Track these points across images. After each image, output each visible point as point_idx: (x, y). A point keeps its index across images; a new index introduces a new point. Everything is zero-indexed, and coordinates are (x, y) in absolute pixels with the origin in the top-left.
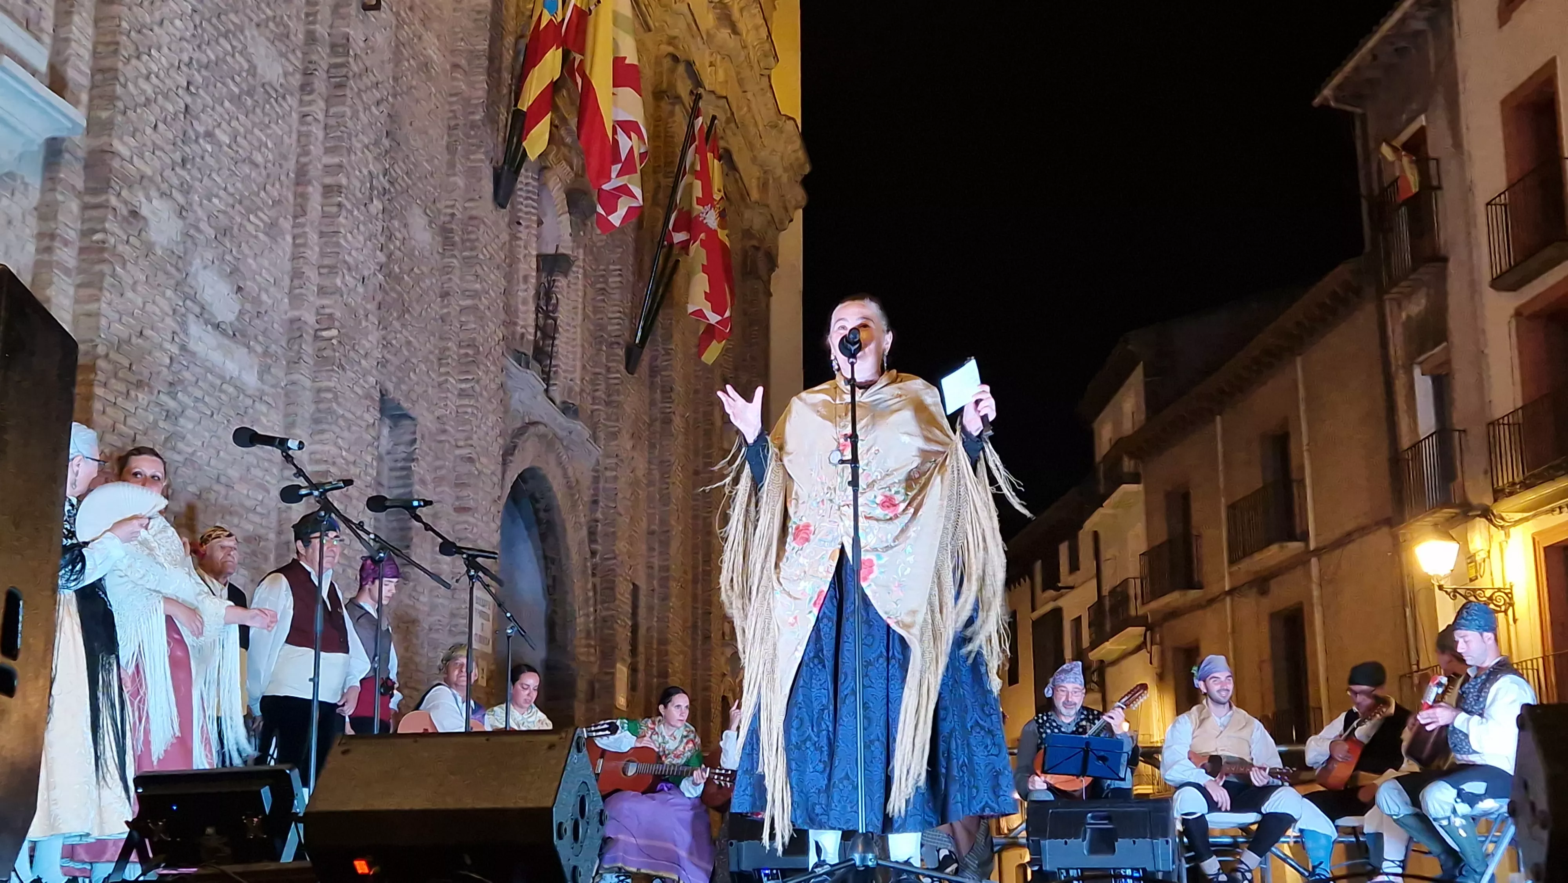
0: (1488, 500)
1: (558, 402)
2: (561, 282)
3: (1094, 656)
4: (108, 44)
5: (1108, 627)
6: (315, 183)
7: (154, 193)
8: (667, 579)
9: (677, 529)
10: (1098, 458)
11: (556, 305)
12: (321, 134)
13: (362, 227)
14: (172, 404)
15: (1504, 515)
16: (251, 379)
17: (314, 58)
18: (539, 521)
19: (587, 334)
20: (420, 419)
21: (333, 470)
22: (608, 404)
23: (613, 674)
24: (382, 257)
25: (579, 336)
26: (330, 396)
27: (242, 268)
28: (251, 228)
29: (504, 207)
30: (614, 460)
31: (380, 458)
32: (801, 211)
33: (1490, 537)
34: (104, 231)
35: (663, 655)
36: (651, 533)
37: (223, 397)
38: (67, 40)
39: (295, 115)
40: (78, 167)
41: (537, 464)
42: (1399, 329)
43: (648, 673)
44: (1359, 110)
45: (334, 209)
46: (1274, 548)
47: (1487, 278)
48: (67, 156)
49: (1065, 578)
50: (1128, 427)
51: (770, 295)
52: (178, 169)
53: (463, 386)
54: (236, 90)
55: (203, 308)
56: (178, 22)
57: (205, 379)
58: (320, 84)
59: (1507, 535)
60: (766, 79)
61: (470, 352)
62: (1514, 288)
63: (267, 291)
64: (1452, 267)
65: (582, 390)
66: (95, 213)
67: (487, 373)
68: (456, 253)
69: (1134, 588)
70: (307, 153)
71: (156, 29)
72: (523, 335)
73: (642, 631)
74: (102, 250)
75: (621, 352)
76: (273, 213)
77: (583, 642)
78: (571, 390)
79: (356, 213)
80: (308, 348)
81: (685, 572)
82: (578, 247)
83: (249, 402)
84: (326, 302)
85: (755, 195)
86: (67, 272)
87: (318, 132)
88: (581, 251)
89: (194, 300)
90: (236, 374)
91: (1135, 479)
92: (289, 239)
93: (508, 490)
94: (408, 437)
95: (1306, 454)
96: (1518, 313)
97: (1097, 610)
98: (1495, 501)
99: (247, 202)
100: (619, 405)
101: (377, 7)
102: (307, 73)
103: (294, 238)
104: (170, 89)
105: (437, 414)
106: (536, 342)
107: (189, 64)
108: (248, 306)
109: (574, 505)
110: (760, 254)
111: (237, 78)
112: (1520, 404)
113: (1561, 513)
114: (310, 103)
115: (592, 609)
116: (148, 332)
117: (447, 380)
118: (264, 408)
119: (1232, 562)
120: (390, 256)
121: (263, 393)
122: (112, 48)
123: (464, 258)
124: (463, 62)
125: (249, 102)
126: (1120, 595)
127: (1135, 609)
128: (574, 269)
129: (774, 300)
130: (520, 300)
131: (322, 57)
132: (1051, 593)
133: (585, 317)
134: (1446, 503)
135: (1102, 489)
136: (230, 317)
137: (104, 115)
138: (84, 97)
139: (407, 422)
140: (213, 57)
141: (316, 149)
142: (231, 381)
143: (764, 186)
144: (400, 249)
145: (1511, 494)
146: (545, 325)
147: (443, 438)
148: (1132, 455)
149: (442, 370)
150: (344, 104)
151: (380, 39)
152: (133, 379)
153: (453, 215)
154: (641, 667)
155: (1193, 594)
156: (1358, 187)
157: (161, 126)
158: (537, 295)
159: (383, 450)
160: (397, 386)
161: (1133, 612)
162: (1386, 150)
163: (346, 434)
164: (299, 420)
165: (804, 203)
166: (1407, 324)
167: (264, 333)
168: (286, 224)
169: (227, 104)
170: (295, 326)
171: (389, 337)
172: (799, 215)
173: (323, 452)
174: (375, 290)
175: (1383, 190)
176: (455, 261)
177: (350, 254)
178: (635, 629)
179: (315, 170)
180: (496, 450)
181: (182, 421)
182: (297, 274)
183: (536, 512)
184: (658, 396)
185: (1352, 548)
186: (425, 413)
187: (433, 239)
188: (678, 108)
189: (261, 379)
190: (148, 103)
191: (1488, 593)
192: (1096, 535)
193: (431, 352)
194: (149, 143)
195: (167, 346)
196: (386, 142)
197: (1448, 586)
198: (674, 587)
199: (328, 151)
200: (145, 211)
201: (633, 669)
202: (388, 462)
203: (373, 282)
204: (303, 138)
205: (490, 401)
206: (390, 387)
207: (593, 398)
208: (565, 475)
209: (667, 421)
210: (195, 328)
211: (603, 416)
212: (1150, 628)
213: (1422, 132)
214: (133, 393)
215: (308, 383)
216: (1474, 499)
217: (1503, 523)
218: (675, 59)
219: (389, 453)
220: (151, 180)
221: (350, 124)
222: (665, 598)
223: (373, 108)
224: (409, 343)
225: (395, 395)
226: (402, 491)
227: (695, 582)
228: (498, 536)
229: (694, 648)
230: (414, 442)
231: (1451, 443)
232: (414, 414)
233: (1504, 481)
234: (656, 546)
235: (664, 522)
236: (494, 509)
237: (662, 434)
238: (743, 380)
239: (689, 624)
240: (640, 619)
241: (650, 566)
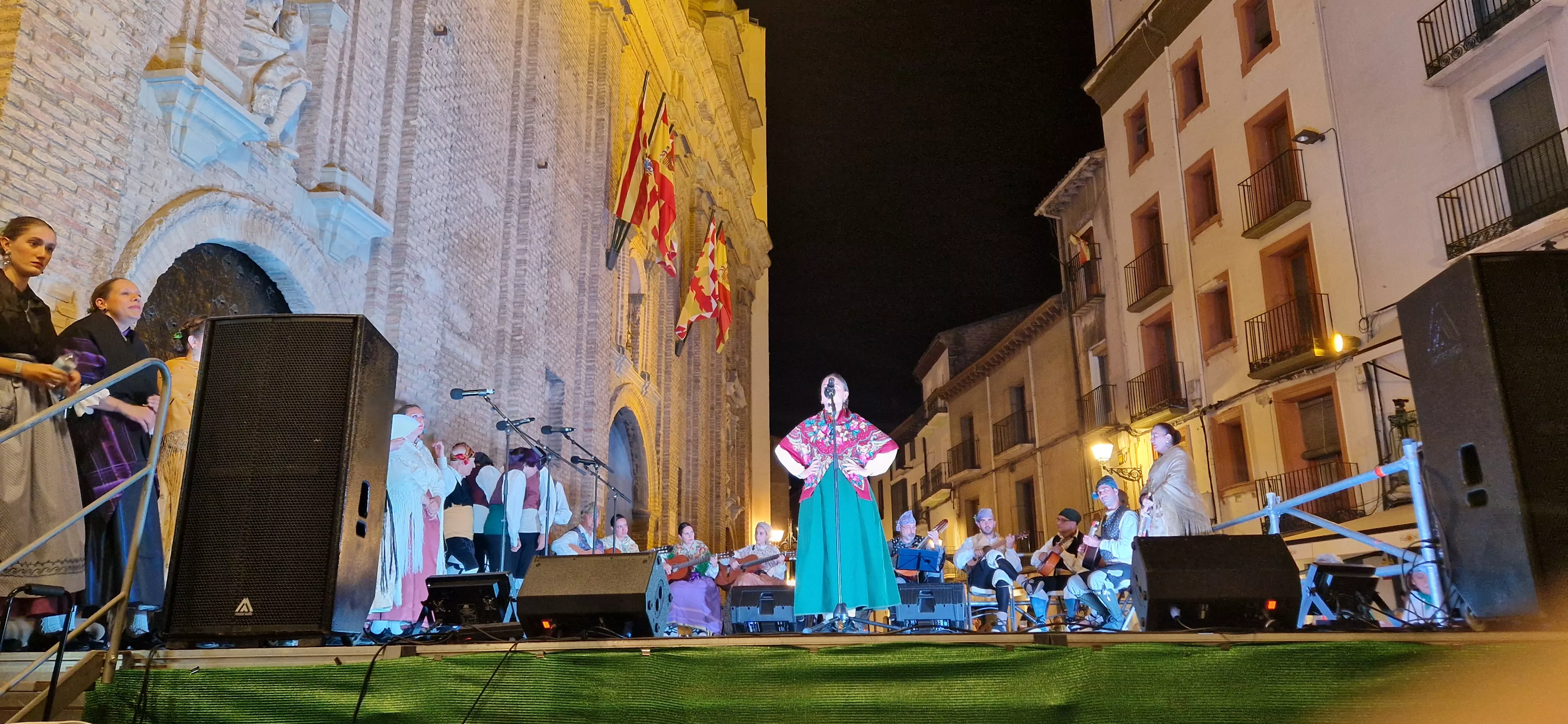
0: (1128, 422)
1: (640, 372)
2: (641, 307)
3: (924, 504)
4: (405, 188)
5: (931, 490)
6: (512, 258)
7: (428, 266)
8: (696, 465)
9: (702, 438)
10: (925, 399)
11: (638, 321)
12: (515, 233)
13: (537, 282)
14: (437, 377)
15: (1136, 429)
16: (477, 362)
17: (514, 193)
18: (629, 435)
19: (655, 336)
20: (567, 382)
21: (520, 410)
22: (666, 372)
24: (547, 298)
25: (650, 337)
26: (519, 370)
27: (473, 303)
28: (478, 283)
29: (611, 269)
30: (669, 402)
31: (545, 403)
32: (767, 270)
33: (1130, 442)
34: (402, 286)
35: (694, 506)
36: (688, 441)
37: (463, 372)
38: (384, 186)
39: (502, 223)
40: (389, 253)
41: (628, 405)
42: (1081, 332)
43: (687, 516)
44: (1058, 218)
45: (523, 272)
46: (1018, 447)
47: (1125, 306)
48: (383, 247)
49: (908, 462)
50: (940, 383)
51: (751, 313)
52: (441, 253)
53: (589, 364)
54: (472, 211)
55: (453, 325)
56: (441, 176)
57: (453, 363)
58: (515, 207)
59: (1138, 440)
60: (748, 201)
61: (593, 346)
62: (1139, 310)
63: (486, 316)
64: (1107, 298)
65: (652, 365)
66: (397, 277)
67: (602, 357)
68: (586, 294)
69: (944, 469)
70: (508, 243)
71: (430, 179)
72: (621, 337)
73: (683, 494)
74: (401, 296)
75: (673, 346)
76: (489, 275)
77: (652, 500)
78: (646, 365)
79: (534, 274)
80: (507, 346)
81: (706, 461)
82: (650, 291)
83: (476, 374)
84: (517, 321)
85: (743, 261)
86: (382, 307)
87: (514, 232)
88: (652, 293)
89: (448, 322)
90: (469, 359)
91: (945, 410)
92: (498, 288)
93: (612, 419)
94: (561, 392)
95: (1034, 398)
96: (1142, 324)
97: (925, 479)
98: (1132, 422)
99: (475, 269)
100: (672, 373)
101: (546, 166)
102: (509, 201)
103: (501, 287)
104: (437, 211)
105: (575, 379)
106: (628, 340)
107: (447, 198)
108: (476, 324)
109: (648, 426)
110: (746, 292)
111: (472, 205)
112: (1144, 371)
114: (510, 217)
115: (657, 482)
116: (424, 339)
117: (580, 362)
118: (484, 378)
119: (995, 454)
120: (551, 296)
121: (484, 369)
122: (407, 190)
123: (590, 297)
124: (590, 194)
125: (478, 217)
126: (937, 472)
127: (945, 479)
128: (648, 301)
129: (753, 316)
130: (620, 318)
131: (516, 192)
132: (900, 470)
133: (654, 327)
134: (1107, 424)
135: (927, 415)
136: (468, 330)
137: (403, 225)
138: (392, 216)
139: (559, 384)
140: (459, 194)
141: (513, 241)
142: (467, 363)
143: (748, 257)
144: (556, 292)
145: (1140, 419)
146: (633, 331)
147: (579, 392)
148: (942, 398)
149: (579, 356)
150: (528, 217)
151: (547, 183)
152: (417, 364)
153: (584, 274)
154: (683, 513)
155: (976, 471)
156: (1058, 258)
157: (432, 231)
158: (629, 316)
159: (546, 398)
160: (555, 364)
161: (944, 482)
162: (1072, 239)
163: (528, 390)
164: (503, 383)
165: (769, 265)
166: (1084, 331)
167: (485, 338)
168: (496, 280)
169: (466, 218)
170: (501, 333)
171: (551, 339)
172: (766, 271)
173: (515, 401)
174: (543, 314)
175: (1071, 260)
176: (585, 298)
177: (530, 296)
178: (680, 492)
179: (512, 252)
180: (607, 398)
181: (441, 385)
182: (502, 307)
183: (627, 430)
184: (692, 368)
185: (1059, 447)
186: (569, 379)
187: (574, 287)
188: (702, 216)
189: (483, 362)
190: (425, 219)
191: (1129, 471)
192: (924, 439)
193: (573, 346)
194: (426, 239)
195: (434, 346)
196: (549, 237)
197: (1108, 467)
198: (701, 470)
199: (520, 242)
200: (422, 275)
201: (679, 514)
202: (550, 405)
203: (542, 311)
204: (506, 236)
206: (551, 365)
207: (658, 369)
208: (643, 411)
209: (697, 381)
210: (448, 336)
211: (663, 378)
212: (953, 489)
213: (1091, 229)
214: (416, 371)
215: (508, 364)
216: (1121, 423)
217: (1136, 433)
218: (702, 191)
219: (549, 400)
220: (427, 259)
221: (531, 228)
222: (696, 476)
223: (543, 220)
224: (561, 342)
225: (553, 369)
226: (557, 420)
227: (712, 467)
228: (607, 444)
229: (711, 501)
230: (563, 394)
231: (1109, 392)
232: (563, 379)
233: (1136, 411)
234: (691, 447)
235: (695, 435)
236: (605, 430)
237: (694, 388)
238: (737, 358)
239: (708, 489)
240: (683, 488)
241: (688, 459)
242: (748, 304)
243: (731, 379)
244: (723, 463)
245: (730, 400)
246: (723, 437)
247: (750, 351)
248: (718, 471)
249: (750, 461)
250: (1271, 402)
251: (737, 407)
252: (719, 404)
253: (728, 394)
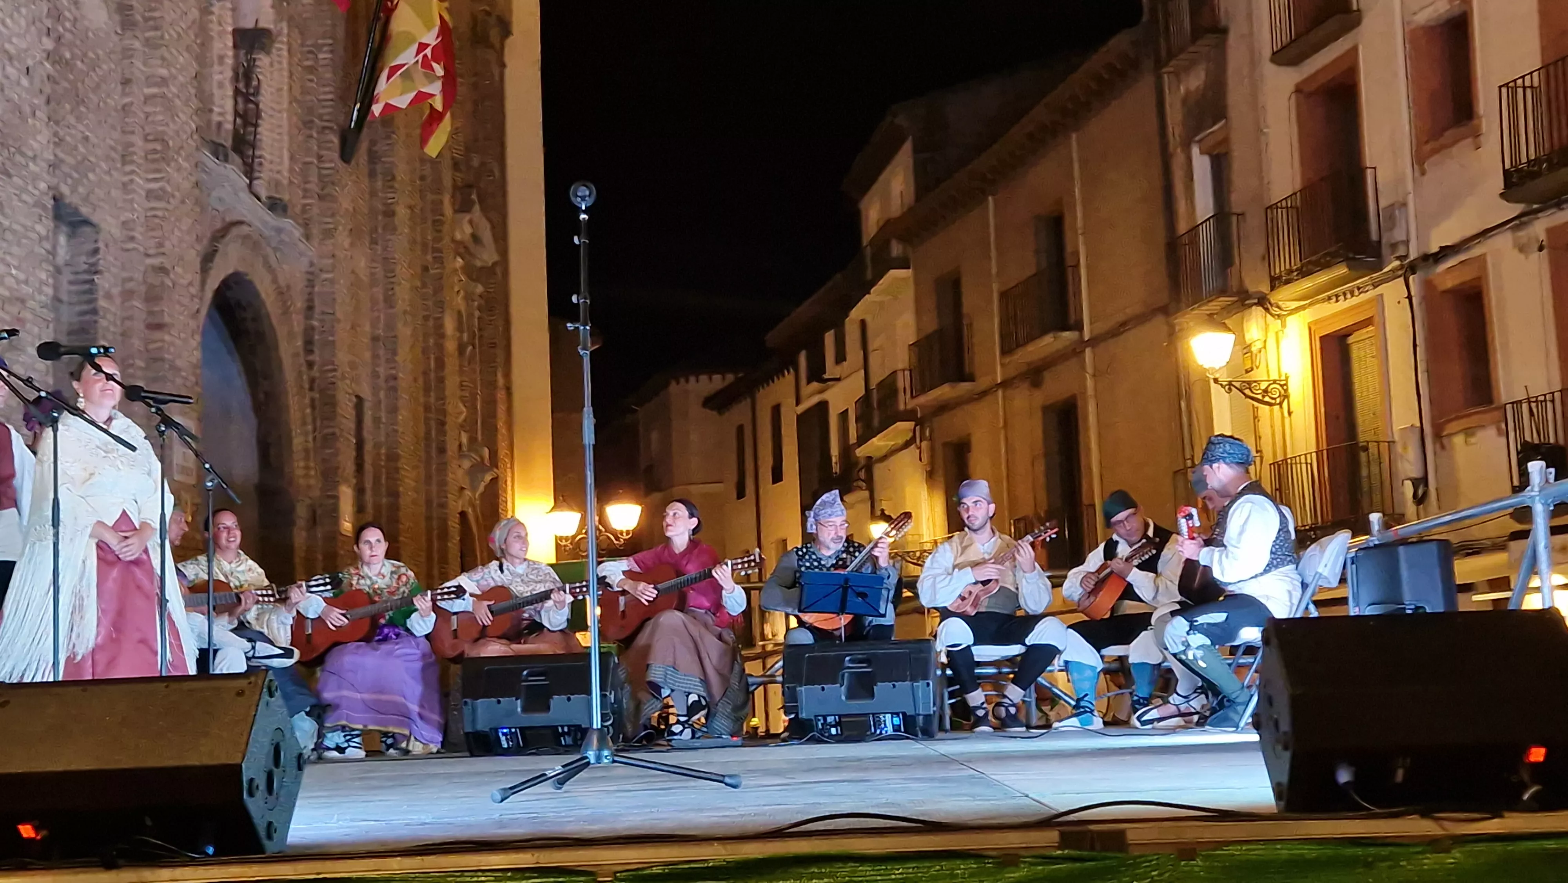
0: (1265, 288)
1: (264, 198)
2: (263, 60)
3: (861, 457)
5: (876, 421)
8: (394, 389)
9: (404, 332)
10: (865, 242)
11: (258, 89)
15: (1280, 303)
19: (295, 119)
20: (103, 225)
22: (321, 198)
23: (336, 498)
24: (48, 44)
25: (285, 123)
30: (331, 261)
31: (57, 273)
33: (1267, 326)
35: (393, 473)
36: (375, 339)
41: (241, 269)
42: (1177, 105)
43: (376, 493)
46: (1048, 338)
47: (1267, 53)
49: (831, 369)
50: (896, 208)
51: (503, 64)
53: (152, 186)
59: (1284, 325)
61: (159, 148)
62: (1293, 62)
64: (1231, 36)
65: (291, 182)
67: (179, 169)
68: (138, 34)
69: (903, 381)
72: (220, 125)
73: (368, 448)
75: (336, 140)
77: (302, 464)
78: (278, 184)
81: (415, 380)
82: (281, 20)
88: (284, 25)
91: (905, 263)
93: (209, 300)
94: (91, 246)
95: (1081, 239)
96: (1298, 91)
97: (865, 402)
98: (1273, 288)
100: (334, 199)
105: (122, 218)
106: (236, 130)
109: (286, 312)
110: (492, 20)
112: (1298, 187)
113: (1337, 301)
115: (310, 428)
117: (132, 181)
119: (1004, 353)
120: (59, 38)
123: (147, 40)
126: (889, 389)
127: (904, 402)
128: (277, 45)
129: (508, 72)
130: (215, 84)
132: (817, 385)
133: (293, 100)
134: (1223, 291)
135: (869, 275)
139: (87, 229)
144: (71, 32)
145: (1288, 282)
146: (246, 111)
147: (130, 245)
148: (901, 239)
149: (128, 168)
154: (368, 487)
155: (965, 387)
158: (236, 78)
159: (59, 262)
160: (74, 190)
161: (902, 408)
163: (15, 250)
166: (1184, 102)
171: (61, 133)
174: (42, 81)
176: (137, 44)
177: (11, 43)
178: (360, 446)
180: (193, 256)
183: (244, 324)
184: (379, 184)
185: (1128, 338)
186: (109, 218)
187: (110, 18)
191: (1264, 385)
192: (863, 323)
193: (113, 148)
197: (1224, 379)
198: (403, 397)
201: (360, 491)
202: (67, 276)
203: (40, 73)
205: (183, 202)
206: (65, 190)
207: (305, 190)
208: (275, 280)
209: (390, 214)
211: (315, 211)
212: (920, 423)
216: (1252, 288)
217: (1279, 312)
219: (68, 264)
222: (393, 410)
224: (86, 139)
225: (71, 198)
226: (85, 307)
227: (427, 390)
228: (198, 354)
229: (428, 462)
230: (96, 251)
231: (1229, 225)
232: (95, 219)
233: (1280, 268)
234: (381, 352)
235: (390, 326)
236: (193, 324)
237: (385, 228)
238: (476, 162)
239: (422, 434)
240: (366, 434)
241: (375, 375)
242: (497, 45)
243: (464, 207)
244: (452, 382)
245: (463, 250)
246: (449, 326)
247: (502, 145)
248: (442, 398)
249: (507, 375)
250: (1541, 249)
251: (479, 264)
252: (439, 260)
253: (458, 236)
